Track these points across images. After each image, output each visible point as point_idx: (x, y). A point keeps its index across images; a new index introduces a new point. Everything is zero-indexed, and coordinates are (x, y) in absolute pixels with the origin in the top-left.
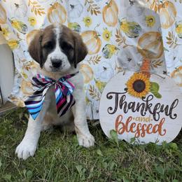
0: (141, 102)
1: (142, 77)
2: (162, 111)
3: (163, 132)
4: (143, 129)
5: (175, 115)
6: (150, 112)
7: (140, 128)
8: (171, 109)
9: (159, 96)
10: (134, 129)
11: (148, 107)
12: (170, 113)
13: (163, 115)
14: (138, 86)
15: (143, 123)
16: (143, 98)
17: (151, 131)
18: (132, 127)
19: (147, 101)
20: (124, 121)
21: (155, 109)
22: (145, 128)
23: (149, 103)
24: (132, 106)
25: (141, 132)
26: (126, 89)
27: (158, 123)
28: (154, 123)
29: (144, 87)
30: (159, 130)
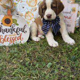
0: (10, 28)
1: (9, 17)
2: (20, 30)
3: (22, 39)
5: (26, 31)
6: (15, 32)
7: (11, 39)
8: (24, 29)
10: (9, 40)
11: (14, 30)
12: (24, 31)
13: (21, 32)
14: (7, 21)
15: (12, 37)
16: (11, 26)
17: (16, 39)
18: (7, 39)
21: (17, 30)
22: (14, 39)
23: (14, 28)
24: (6, 30)
25: (12, 41)
26: (2, 23)
27: (19, 36)
28: (17, 36)
29: (10, 22)
30: (20, 38)
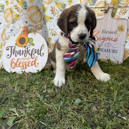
0: (24, 49)
1: (24, 36)
2: (35, 53)
3: (37, 65)
4: (25, 64)
5: (43, 54)
6: (29, 54)
7: (24, 64)
8: (41, 50)
9: (33, 45)
10: (21, 65)
11: (28, 52)
12: (40, 53)
13: (36, 55)
14: (22, 41)
15: (25, 61)
16: (25, 47)
17: (30, 65)
18: (19, 64)
19: (27, 48)
20: (15, 61)
21: (32, 52)
22: (27, 64)
23: (29, 49)
24: (19, 53)
25: (24, 66)
26: (16, 44)
27: (34, 60)
28: (32, 60)
29: (25, 41)
30: (35, 64)
